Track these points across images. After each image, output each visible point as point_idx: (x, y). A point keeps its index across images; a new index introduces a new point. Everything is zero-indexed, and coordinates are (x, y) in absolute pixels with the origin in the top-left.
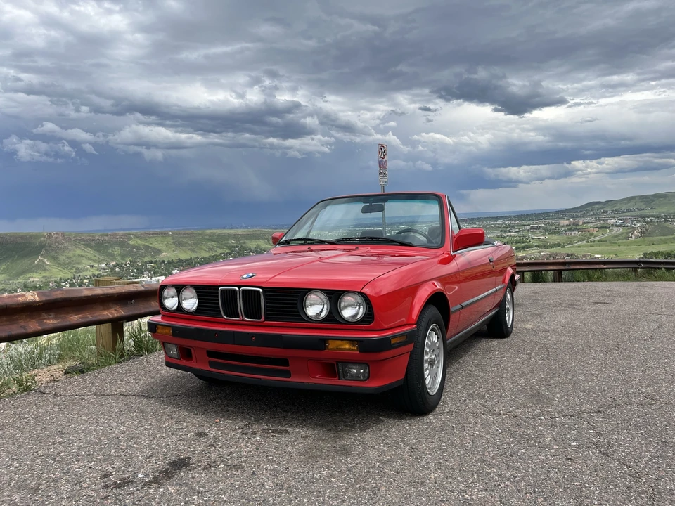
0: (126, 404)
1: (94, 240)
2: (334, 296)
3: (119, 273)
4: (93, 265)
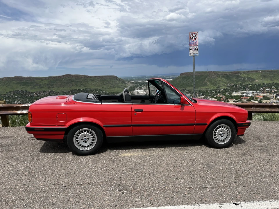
1: (225, 74)
3: (235, 88)
4: (225, 85)
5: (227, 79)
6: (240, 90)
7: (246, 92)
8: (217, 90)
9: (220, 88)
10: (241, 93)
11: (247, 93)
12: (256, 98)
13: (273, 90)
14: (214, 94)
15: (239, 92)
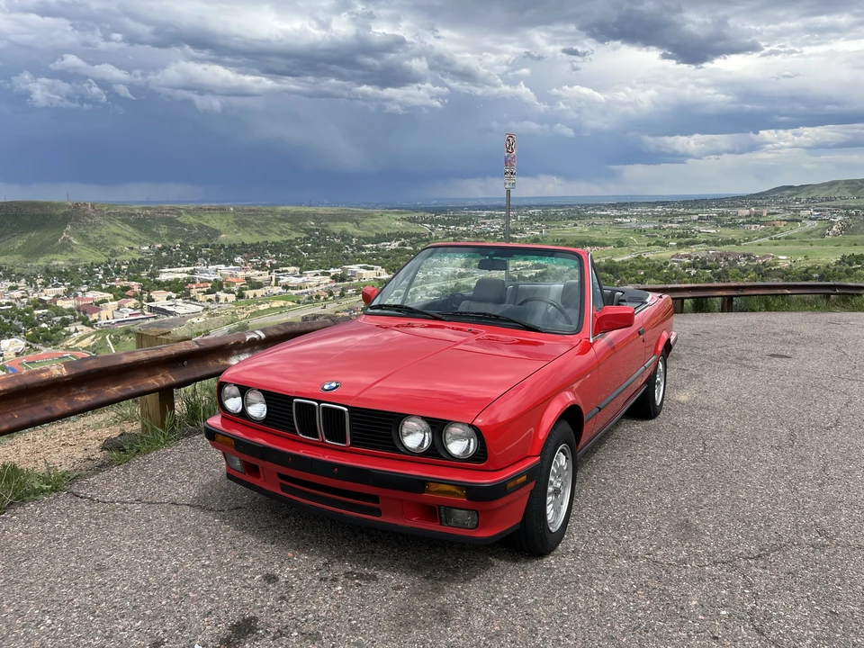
0: (179, 521)
1: (133, 214)
2: (438, 427)
3: (166, 258)
4: (133, 248)
5: (140, 229)
6: (181, 263)
7: (198, 267)
8: (109, 263)
9: (118, 258)
10: (187, 272)
11: (202, 272)
12: (228, 286)
13: (267, 261)
14: (101, 277)
15: (180, 270)
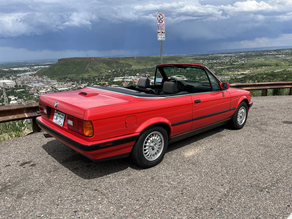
1: (106, 60)
3: (116, 74)
4: (106, 71)
5: (108, 65)
6: (120, 76)
7: (125, 77)
8: (99, 76)
9: (102, 75)
10: (122, 79)
11: (127, 79)
12: (134, 83)
13: (147, 75)
14: (97, 81)
15: (120, 78)
